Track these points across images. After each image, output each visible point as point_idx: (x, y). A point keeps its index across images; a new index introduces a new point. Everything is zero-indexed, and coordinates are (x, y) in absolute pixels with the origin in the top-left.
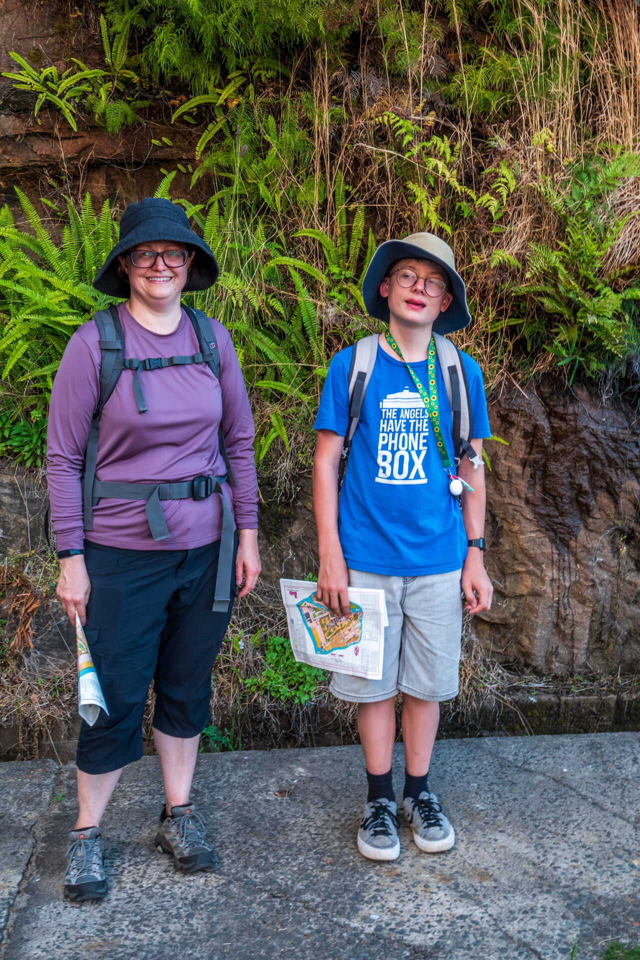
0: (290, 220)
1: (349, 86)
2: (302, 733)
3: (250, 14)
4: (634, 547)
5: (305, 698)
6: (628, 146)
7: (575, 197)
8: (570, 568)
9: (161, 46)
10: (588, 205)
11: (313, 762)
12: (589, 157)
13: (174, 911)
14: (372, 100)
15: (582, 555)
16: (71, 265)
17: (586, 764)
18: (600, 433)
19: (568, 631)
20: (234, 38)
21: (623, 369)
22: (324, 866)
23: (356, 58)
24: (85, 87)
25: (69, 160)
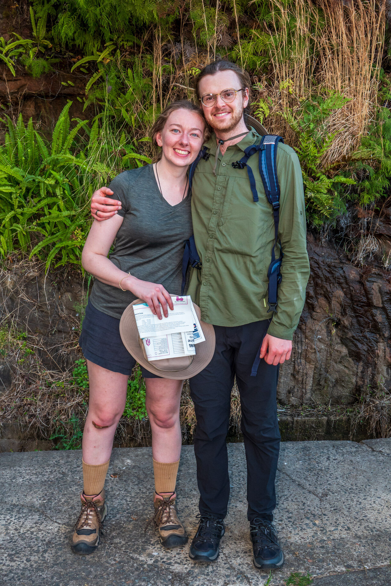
0: (140, 132)
1: (174, 52)
2: (140, 437)
3: (115, 7)
4: (340, 330)
5: (142, 416)
6: (338, 91)
7: (305, 121)
8: (302, 341)
9: (63, 25)
10: (312, 126)
11: (137, 456)
12: (314, 97)
13: (35, 548)
14: (187, 60)
15: (308, 334)
16: (10, 156)
17: (299, 460)
18: (320, 262)
19: (300, 379)
20: (105, 21)
21: (334, 224)
22: (131, 521)
23: (179, 35)
24: (21, 50)
25: (12, 94)
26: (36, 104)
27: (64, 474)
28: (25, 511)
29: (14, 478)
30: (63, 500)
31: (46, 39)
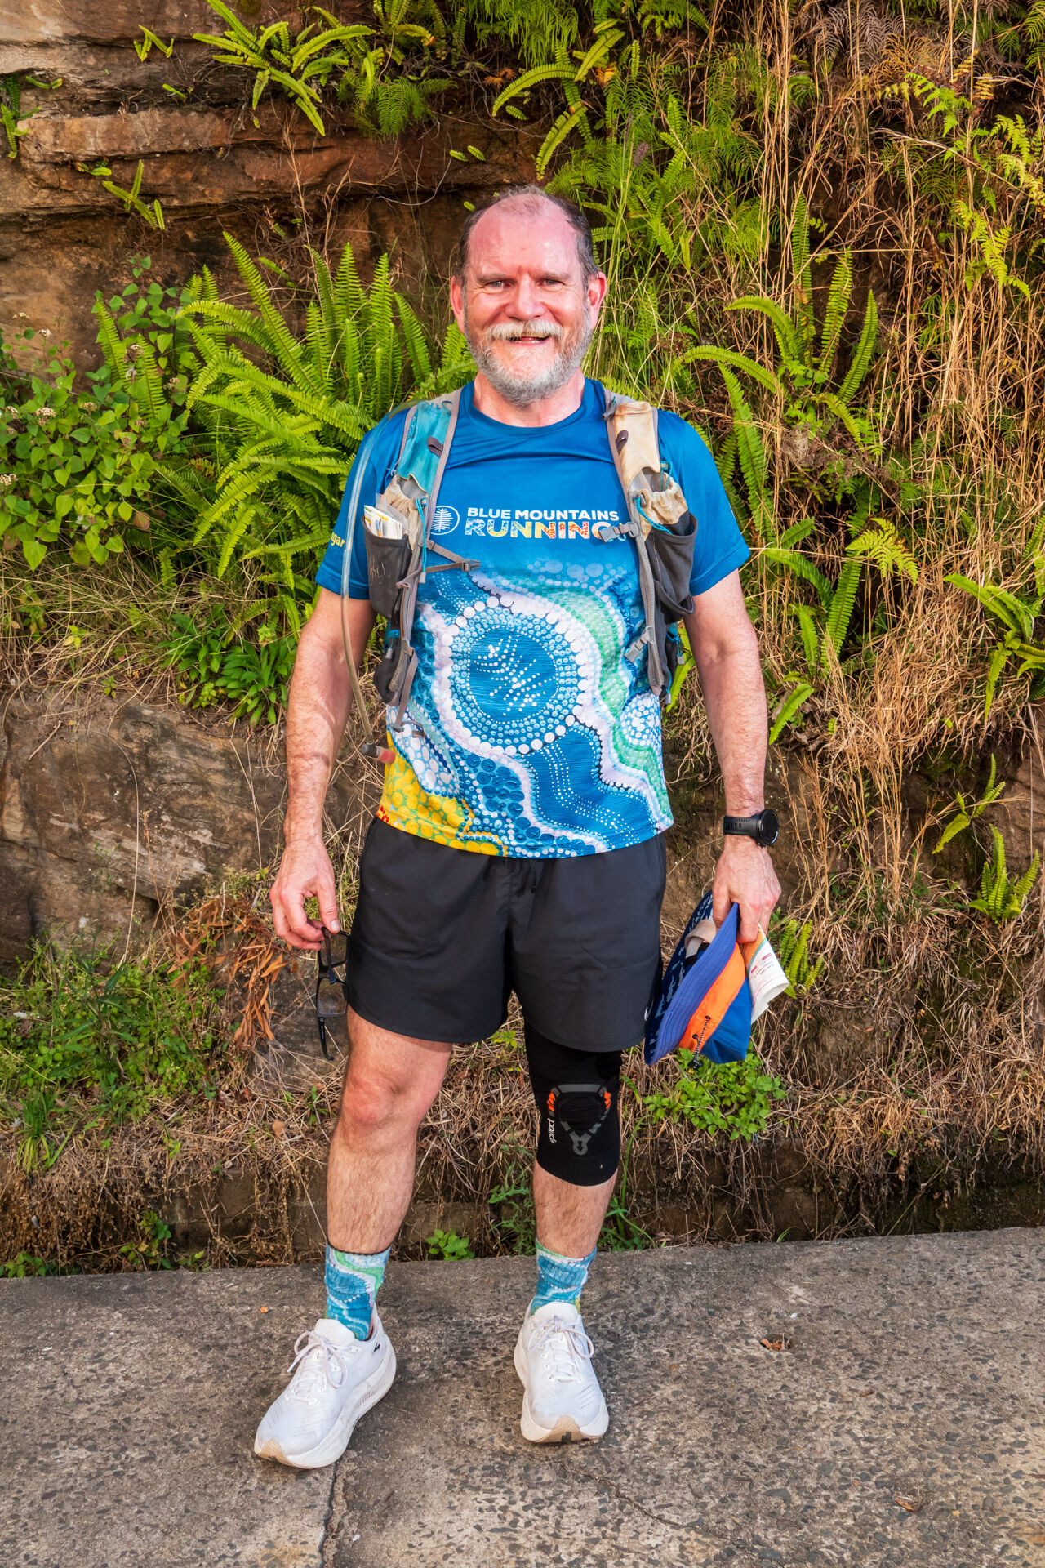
0: (708, 284)
1: (824, 36)
2: (746, 1191)
5: (750, 1130)
16: (321, 372)
24: (336, 58)
25: (308, 189)
26: (373, 217)
27: (613, 1337)
28: (546, 1478)
29: (466, 1354)
30: (651, 1435)
31: (412, 22)
